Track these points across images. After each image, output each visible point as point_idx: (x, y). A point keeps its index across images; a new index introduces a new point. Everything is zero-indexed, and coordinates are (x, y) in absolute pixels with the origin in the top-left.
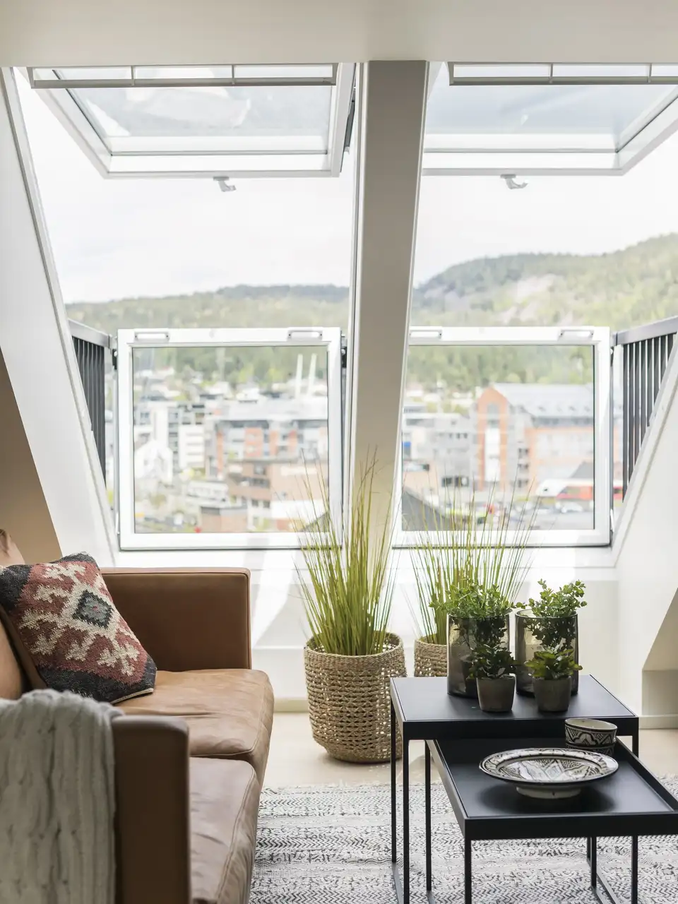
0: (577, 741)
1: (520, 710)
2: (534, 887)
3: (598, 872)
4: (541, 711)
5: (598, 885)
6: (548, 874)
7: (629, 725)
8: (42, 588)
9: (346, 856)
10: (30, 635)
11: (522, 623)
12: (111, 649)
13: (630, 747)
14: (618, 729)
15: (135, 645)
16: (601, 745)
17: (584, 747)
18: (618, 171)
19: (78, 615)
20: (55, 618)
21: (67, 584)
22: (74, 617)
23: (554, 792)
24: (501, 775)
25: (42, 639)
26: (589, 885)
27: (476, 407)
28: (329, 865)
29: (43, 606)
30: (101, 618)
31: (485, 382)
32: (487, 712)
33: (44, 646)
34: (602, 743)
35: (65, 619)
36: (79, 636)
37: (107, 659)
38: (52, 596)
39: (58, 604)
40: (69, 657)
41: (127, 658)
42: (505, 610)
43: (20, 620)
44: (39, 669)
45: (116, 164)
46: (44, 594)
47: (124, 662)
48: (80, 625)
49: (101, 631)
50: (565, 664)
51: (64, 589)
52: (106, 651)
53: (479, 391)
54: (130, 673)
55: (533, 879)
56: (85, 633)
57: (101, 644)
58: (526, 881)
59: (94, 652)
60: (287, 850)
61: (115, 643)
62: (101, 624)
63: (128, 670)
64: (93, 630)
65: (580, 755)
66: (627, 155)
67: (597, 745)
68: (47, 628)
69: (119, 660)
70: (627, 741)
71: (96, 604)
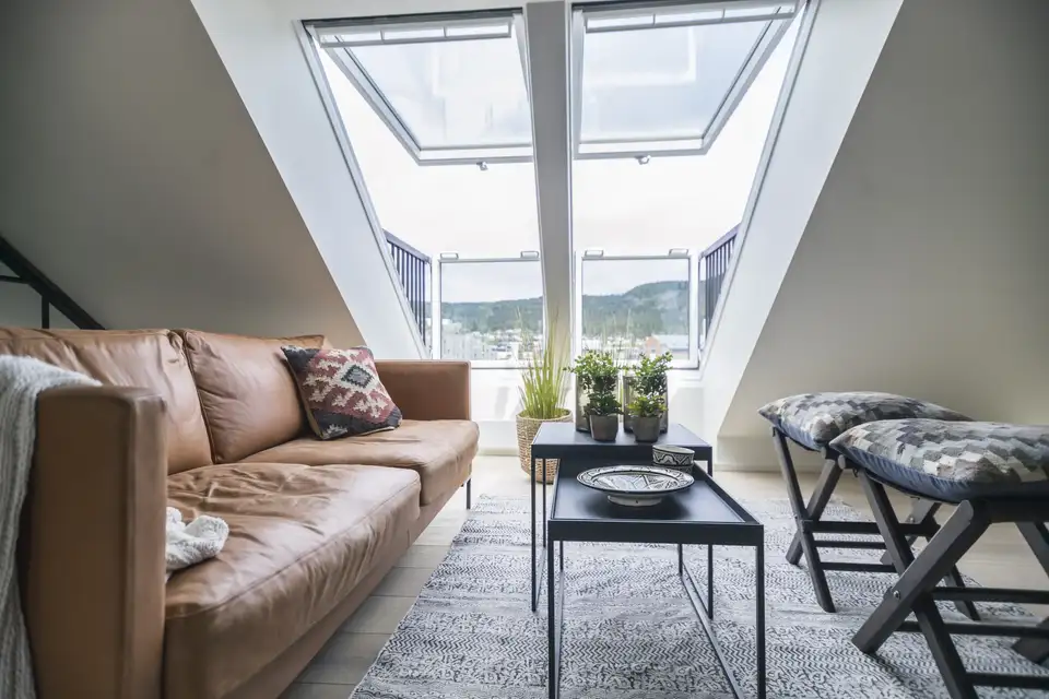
0: (662, 462)
1: (622, 439)
2: (638, 571)
3: (685, 561)
4: (637, 441)
5: (684, 573)
6: (648, 561)
7: (704, 453)
8: (323, 362)
9: (515, 540)
10: (310, 389)
11: (629, 382)
12: (365, 401)
13: (706, 470)
14: (695, 454)
15: (386, 400)
16: (681, 465)
17: (667, 466)
18: (703, 151)
19: (346, 378)
20: (329, 380)
21: (342, 360)
22: (342, 379)
23: (637, 500)
24: (596, 484)
25: (317, 392)
26: (677, 572)
27: (646, 345)
28: (503, 546)
29: (322, 372)
30: (362, 382)
31: (650, 335)
32: (596, 440)
33: (317, 396)
34: (681, 463)
35: (337, 380)
36: (343, 392)
37: (361, 406)
38: (329, 366)
39: (333, 371)
40: (334, 404)
41: (377, 407)
42: (615, 371)
43: (305, 380)
44: (313, 411)
45: (424, 155)
46: (324, 365)
47: (374, 410)
48: (346, 385)
49: (361, 390)
50: (655, 407)
51: (339, 362)
52: (361, 402)
53: (647, 338)
54: (377, 416)
55: (638, 563)
56: (348, 390)
57: (359, 396)
58: (633, 566)
59: (352, 402)
60: (477, 535)
61: (369, 398)
62: (360, 385)
63: (375, 415)
64: (354, 389)
65: (664, 472)
66: (707, 140)
67: (678, 465)
68: (321, 386)
69: (370, 407)
70: (703, 465)
71: (360, 373)
